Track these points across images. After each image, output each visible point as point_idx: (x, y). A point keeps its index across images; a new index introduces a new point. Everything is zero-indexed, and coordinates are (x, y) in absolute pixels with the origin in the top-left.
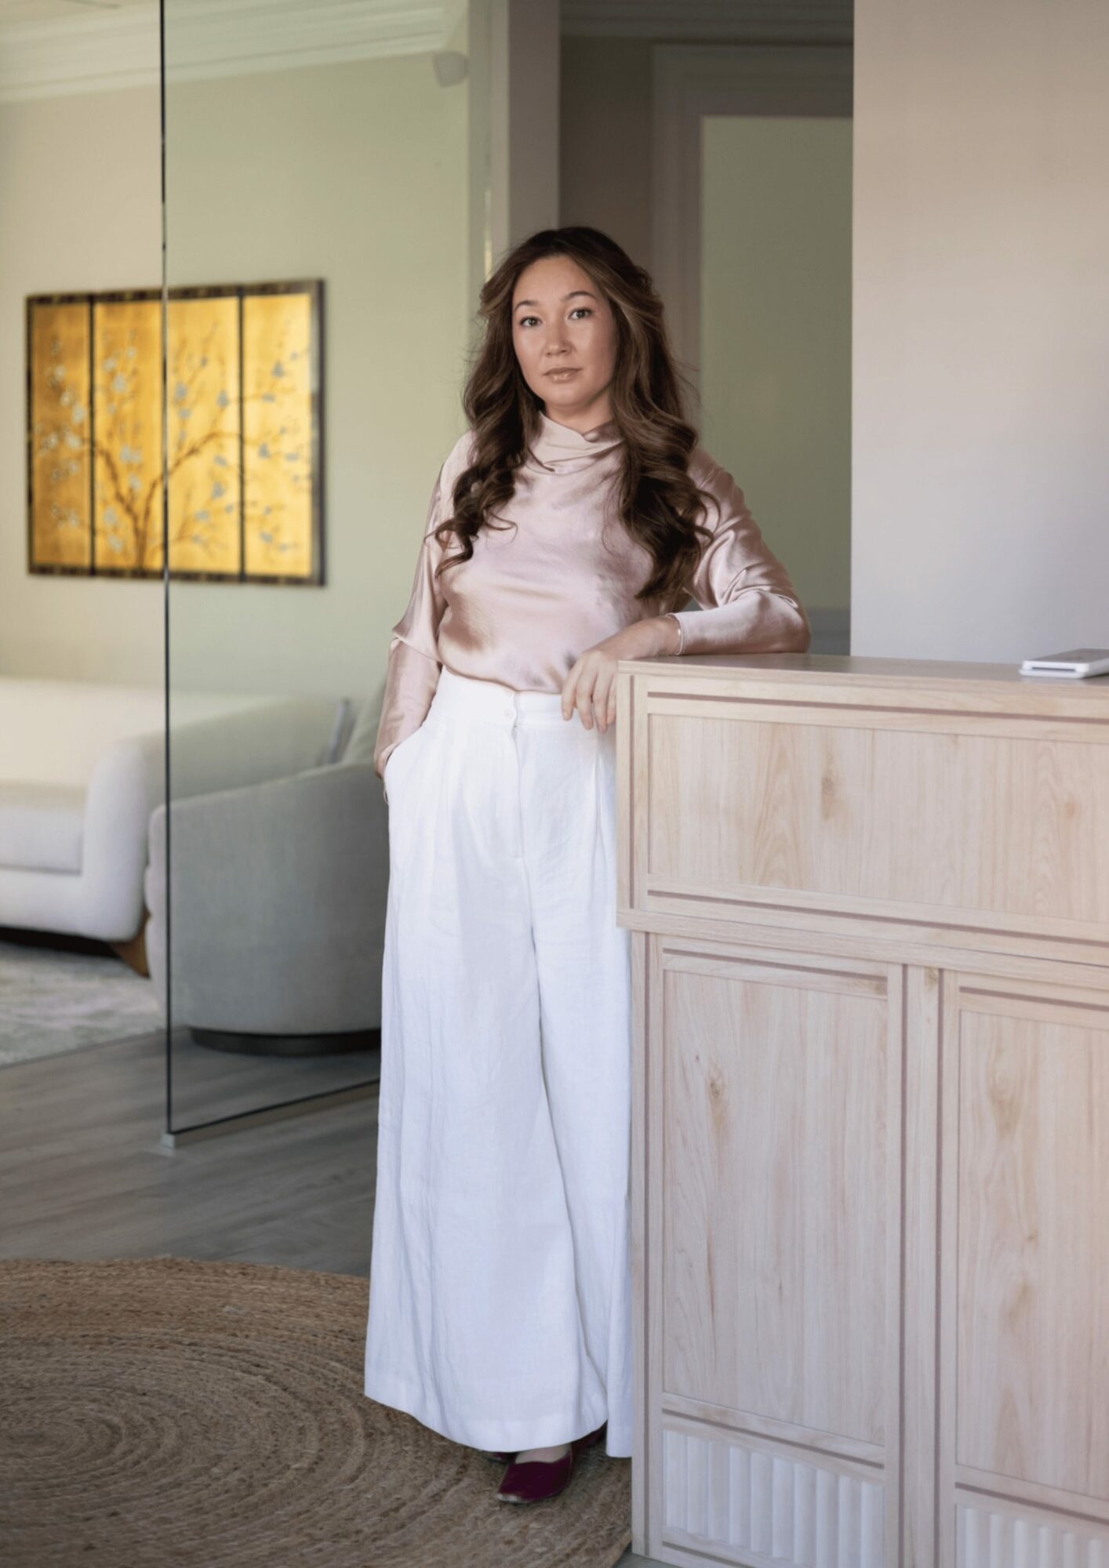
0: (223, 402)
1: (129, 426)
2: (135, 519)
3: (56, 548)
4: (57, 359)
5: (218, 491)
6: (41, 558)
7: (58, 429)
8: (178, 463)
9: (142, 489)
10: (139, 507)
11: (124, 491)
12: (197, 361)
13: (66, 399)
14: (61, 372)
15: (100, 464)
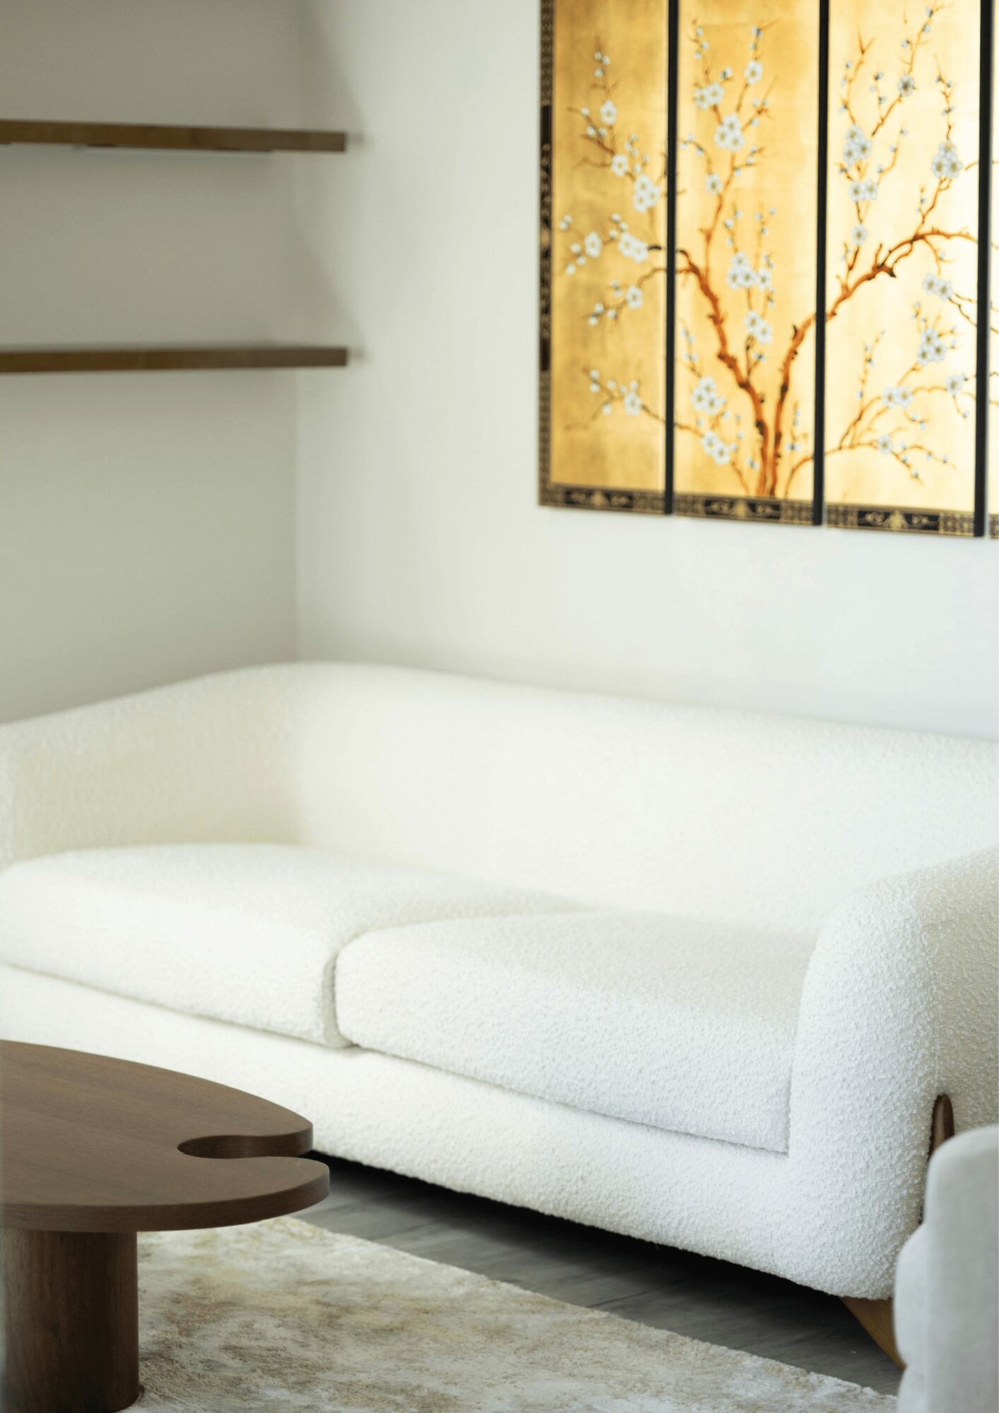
0: (946, 166)
1: (747, 224)
2: (758, 401)
3: (596, 455)
4: (604, 88)
5: (932, 348)
6: (562, 475)
7: (606, 226)
8: (847, 293)
9: (774, 345)
10: (766, 381)
11: (736, 348)
12: (890, 87)
13: (620, 163)
14: (608, 112)
15: (687, 287)
